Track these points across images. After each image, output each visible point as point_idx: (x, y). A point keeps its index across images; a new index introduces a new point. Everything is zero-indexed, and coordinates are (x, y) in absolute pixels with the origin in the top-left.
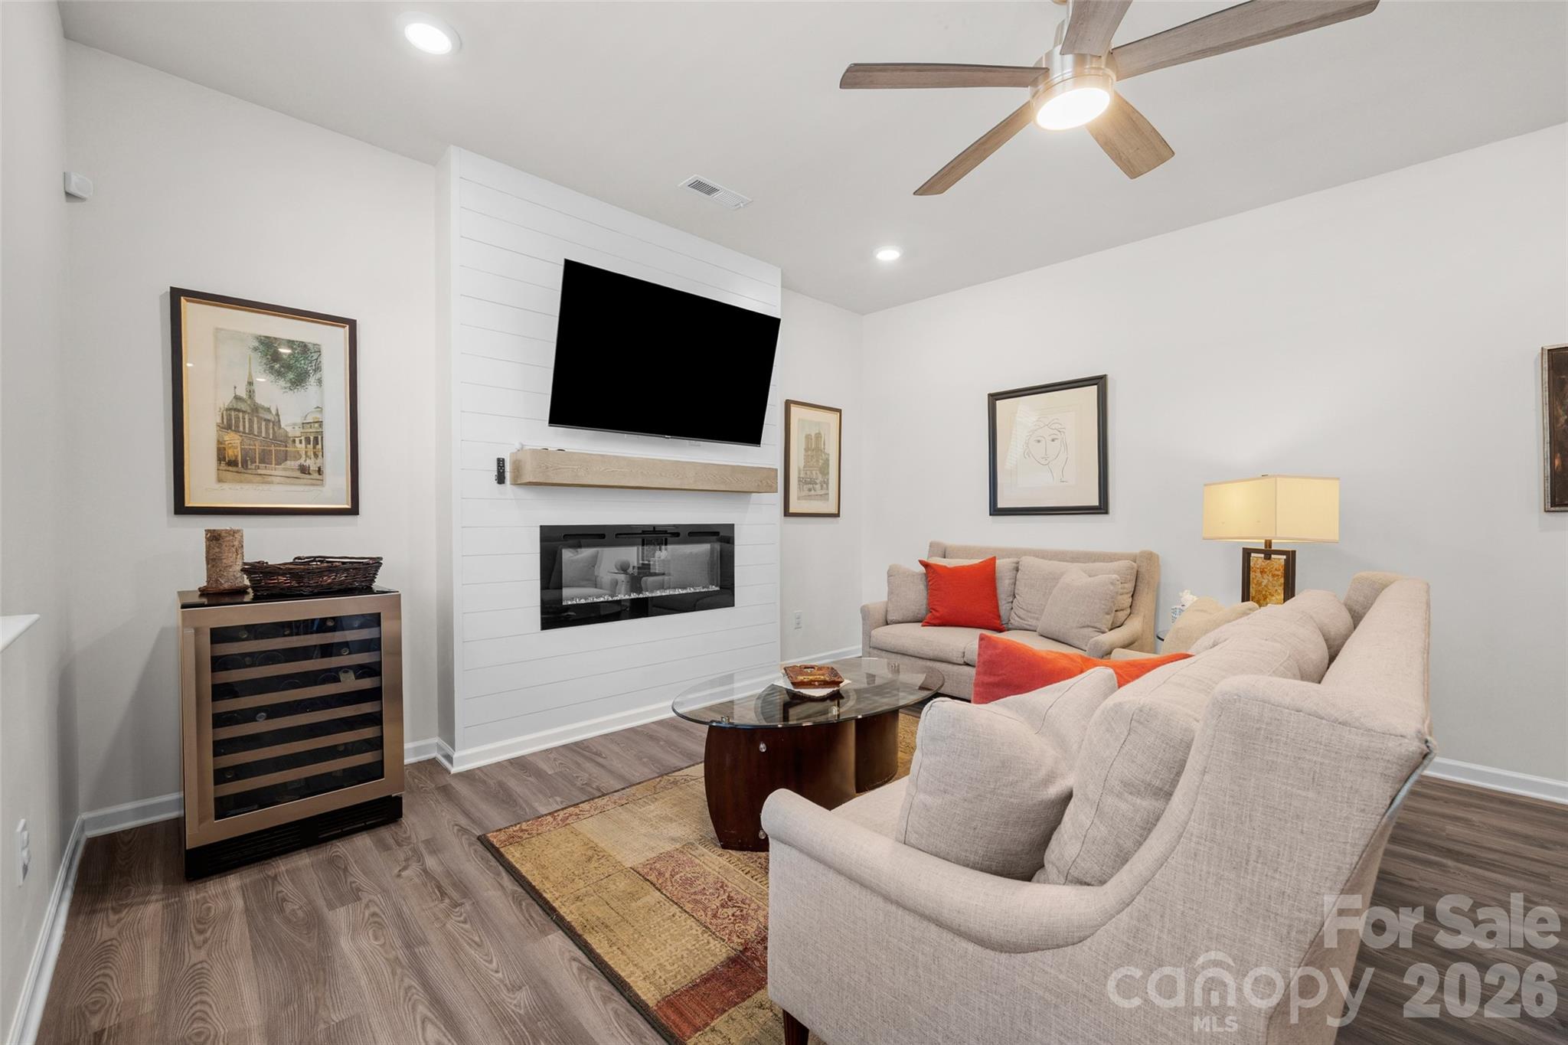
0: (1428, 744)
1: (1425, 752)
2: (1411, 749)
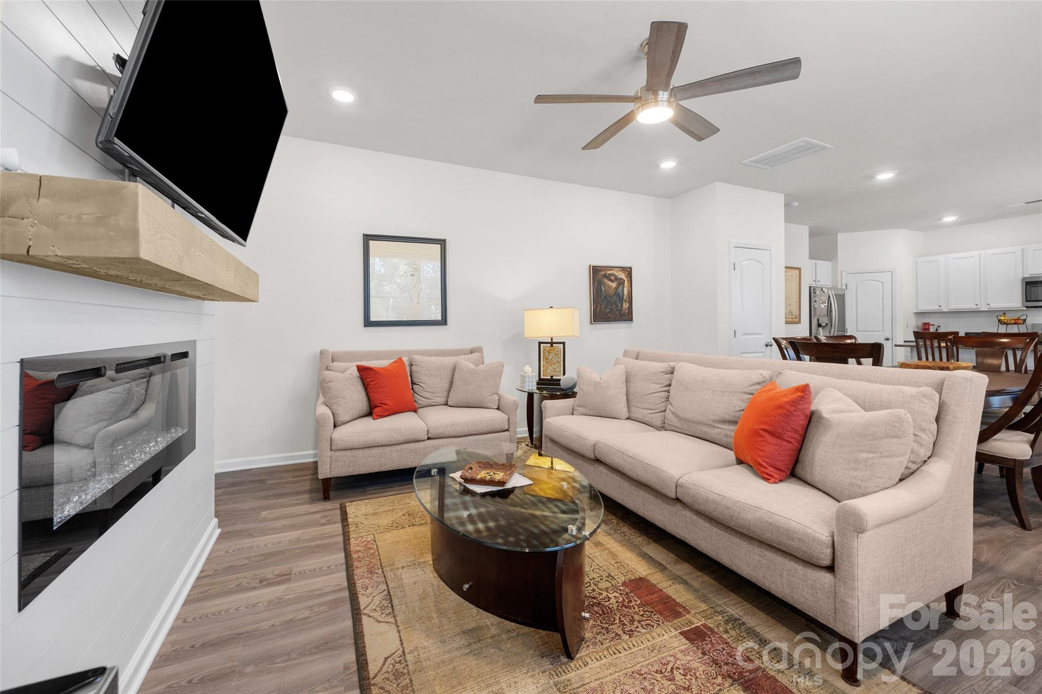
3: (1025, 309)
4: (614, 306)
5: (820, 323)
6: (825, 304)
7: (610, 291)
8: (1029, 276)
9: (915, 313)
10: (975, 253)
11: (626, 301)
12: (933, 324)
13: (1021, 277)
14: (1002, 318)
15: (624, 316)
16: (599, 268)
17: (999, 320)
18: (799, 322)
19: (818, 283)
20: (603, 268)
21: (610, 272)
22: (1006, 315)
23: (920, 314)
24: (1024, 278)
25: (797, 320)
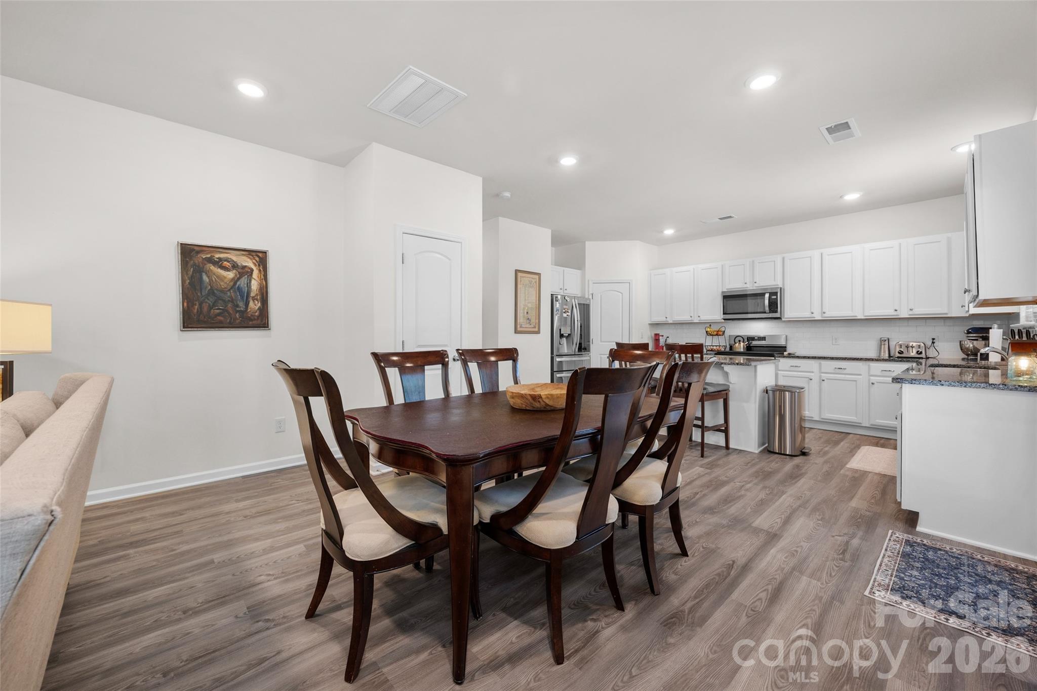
0: (53, 513)
1: (49, 521)
2: (37, 524)
3: (723, 321)
4: (230, 305)
5: (562, 333)
6: (568, 314)
7: (222, 284)
8: (726, 290)
9: (650, 324)
10: (691, 268)
11: (254, 299)
12: (662, 334)
13: (721, 291)
14: (709, 330)
15: (252, 320)
16: (196, 248)
17: (707, 332)
18: (538, 332)
19: (565, 291)
20: (204, 248)
21: (222, 256)
22: (712, 326)
23: (654, 325)
24: (723, 292)
25: (536, 329)
